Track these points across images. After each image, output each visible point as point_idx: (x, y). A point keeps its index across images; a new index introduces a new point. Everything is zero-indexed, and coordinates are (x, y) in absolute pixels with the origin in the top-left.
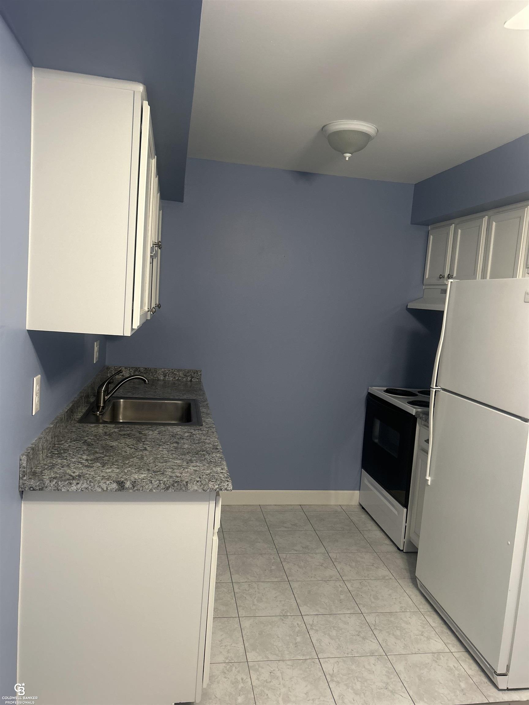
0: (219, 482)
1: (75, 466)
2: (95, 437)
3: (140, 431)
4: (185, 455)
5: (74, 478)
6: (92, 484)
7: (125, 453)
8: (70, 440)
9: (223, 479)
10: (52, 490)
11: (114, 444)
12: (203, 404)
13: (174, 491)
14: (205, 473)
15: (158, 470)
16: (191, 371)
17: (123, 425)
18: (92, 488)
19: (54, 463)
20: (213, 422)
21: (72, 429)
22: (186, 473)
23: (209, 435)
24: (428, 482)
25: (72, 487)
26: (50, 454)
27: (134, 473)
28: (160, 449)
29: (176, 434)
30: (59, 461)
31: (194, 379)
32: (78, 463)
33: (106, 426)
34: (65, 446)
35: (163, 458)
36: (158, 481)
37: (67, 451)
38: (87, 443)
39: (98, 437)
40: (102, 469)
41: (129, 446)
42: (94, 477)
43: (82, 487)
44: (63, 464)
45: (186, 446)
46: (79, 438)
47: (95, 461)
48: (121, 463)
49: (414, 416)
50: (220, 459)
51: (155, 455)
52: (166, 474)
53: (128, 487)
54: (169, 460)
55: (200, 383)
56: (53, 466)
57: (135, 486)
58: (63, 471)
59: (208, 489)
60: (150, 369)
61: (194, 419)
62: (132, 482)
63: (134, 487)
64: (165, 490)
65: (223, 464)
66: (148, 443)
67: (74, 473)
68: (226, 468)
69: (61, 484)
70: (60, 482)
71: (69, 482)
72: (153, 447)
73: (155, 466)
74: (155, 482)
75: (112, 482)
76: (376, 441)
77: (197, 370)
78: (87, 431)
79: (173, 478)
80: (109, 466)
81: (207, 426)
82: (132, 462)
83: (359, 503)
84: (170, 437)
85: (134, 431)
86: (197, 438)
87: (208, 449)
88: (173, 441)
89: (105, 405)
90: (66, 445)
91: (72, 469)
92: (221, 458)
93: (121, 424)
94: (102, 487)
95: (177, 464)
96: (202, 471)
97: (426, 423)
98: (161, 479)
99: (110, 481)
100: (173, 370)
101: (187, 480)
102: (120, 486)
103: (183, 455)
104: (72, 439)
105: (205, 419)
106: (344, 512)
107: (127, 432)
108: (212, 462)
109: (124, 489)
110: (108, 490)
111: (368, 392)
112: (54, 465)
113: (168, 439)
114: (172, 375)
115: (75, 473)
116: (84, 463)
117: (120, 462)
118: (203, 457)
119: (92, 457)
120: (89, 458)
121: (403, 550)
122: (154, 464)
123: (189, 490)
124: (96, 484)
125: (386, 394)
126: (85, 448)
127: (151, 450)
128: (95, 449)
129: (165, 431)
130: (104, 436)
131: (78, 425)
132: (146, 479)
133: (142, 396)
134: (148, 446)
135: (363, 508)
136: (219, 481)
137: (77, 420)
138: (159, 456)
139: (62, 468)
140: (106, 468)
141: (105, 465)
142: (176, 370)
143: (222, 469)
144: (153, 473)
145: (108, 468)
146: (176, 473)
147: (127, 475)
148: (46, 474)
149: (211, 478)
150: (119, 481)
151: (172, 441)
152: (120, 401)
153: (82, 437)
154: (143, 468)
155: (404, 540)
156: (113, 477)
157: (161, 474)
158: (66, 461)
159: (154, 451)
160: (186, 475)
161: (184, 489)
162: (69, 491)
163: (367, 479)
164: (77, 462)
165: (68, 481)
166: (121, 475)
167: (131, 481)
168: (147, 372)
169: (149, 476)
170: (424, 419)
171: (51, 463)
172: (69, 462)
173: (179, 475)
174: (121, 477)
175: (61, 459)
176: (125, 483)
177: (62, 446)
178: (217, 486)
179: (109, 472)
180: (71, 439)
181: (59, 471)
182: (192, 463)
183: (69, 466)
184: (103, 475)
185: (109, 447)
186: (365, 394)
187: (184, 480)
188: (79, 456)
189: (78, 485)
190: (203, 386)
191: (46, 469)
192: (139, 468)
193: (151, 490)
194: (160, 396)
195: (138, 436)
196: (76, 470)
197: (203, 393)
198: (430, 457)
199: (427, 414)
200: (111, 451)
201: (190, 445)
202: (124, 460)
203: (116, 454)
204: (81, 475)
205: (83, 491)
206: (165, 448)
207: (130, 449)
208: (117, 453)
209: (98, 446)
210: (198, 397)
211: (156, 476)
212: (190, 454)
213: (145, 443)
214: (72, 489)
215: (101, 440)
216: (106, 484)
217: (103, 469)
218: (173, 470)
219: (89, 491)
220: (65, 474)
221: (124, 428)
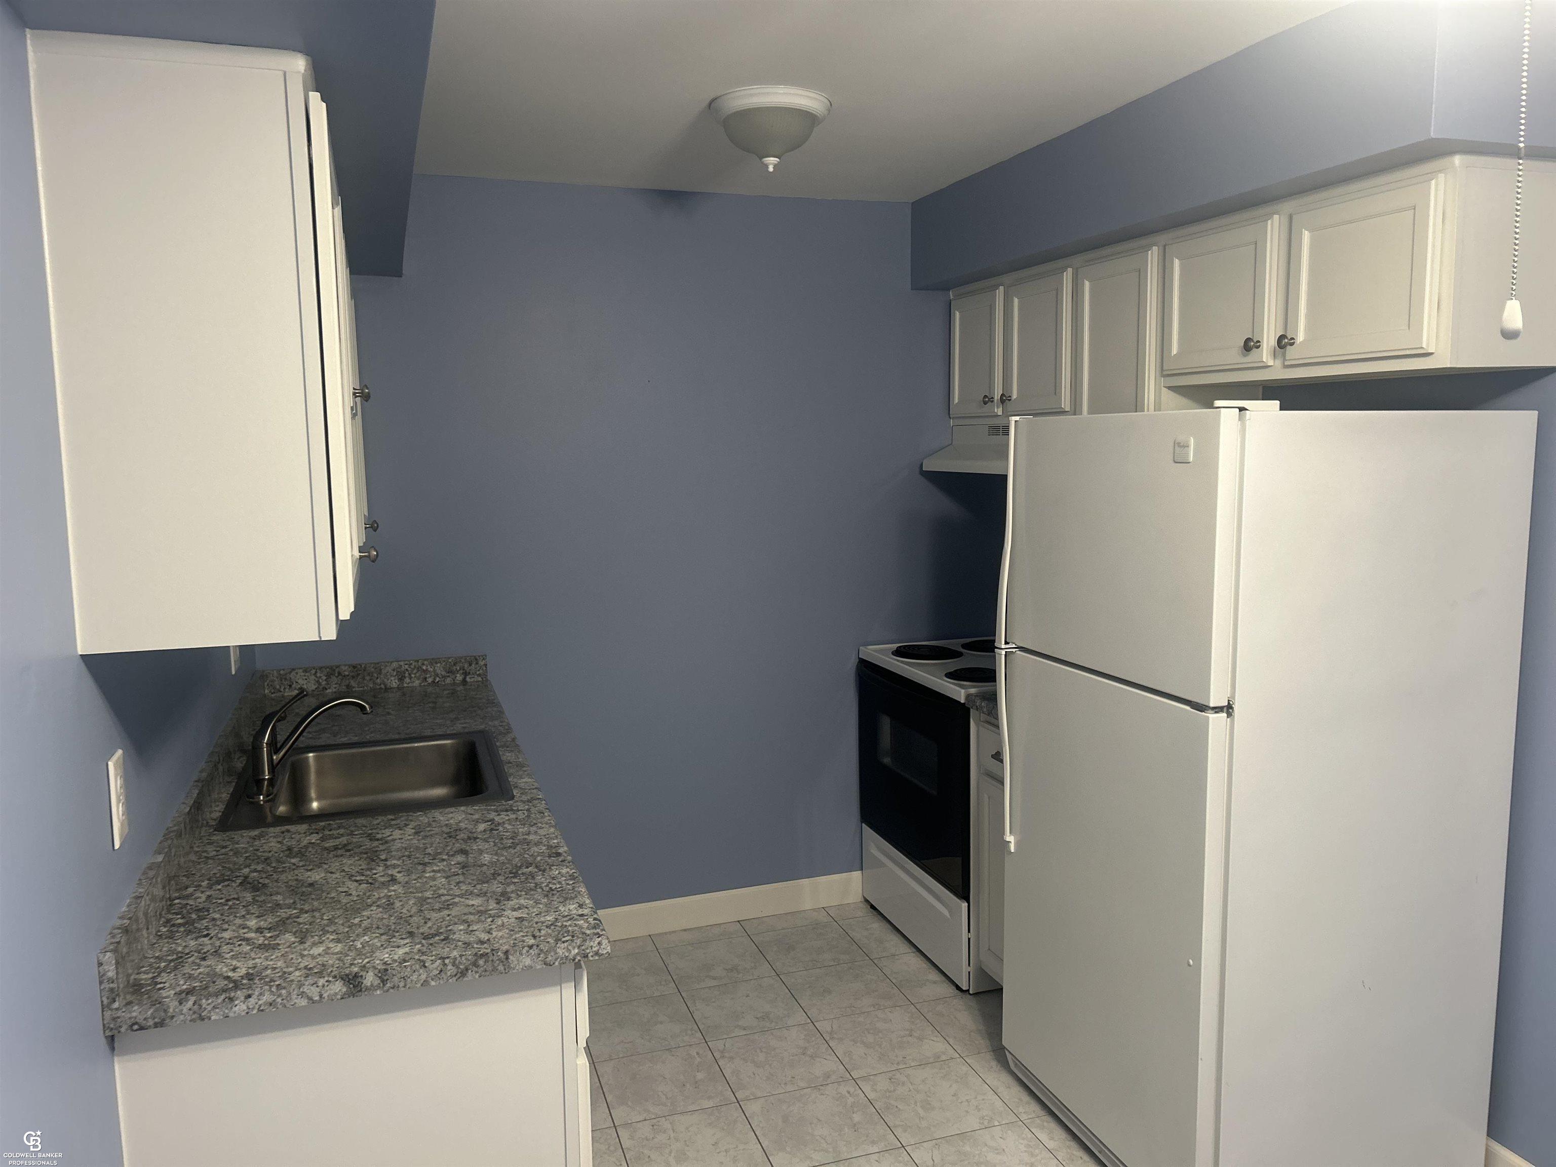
0: (578, 942)
1: (232, 951)
2: (269, 865)
3: (370, 832)
4: (487, 882)
5: (237, 985)
6: (284, 992)
7: (346, 897)
8: (206, 882)
9: (588, 932)
10: (188, 1022)
11: (316, 876)
12: (504, 740)
13: (480, 977)
14: (543, 923)
15: (432, 931)
16: (463, 661)
17: (328, 822)
18: (285, 1001)
19: (180, 952)
20: (536, 785)
21: (206, 851)
22: (500, 930)
23: (535, 821)
24: (1009, 847)
25: (236, 1006)
26: (165, 927)
27: (378, 948)
28: (427, 875)
29: (456, 830)
30: (192, 943)
31: (470, 678)
32: (240, 943)
33: (288, 831)
34: (199, 900)
35: (440, 896)
36: (440, 961)
37: (206, 913)
38: (250, 883)
39: (274, 865)
40: (301, 949)
41: (352, 876)
42: (285, 973)
43: (260, 1002)
44: (202, 949)
45: (486, 858)
46: (229, 873)
47: (281, 931)
48: (343, 925)
49: (964, 703)
50: (571, 879)
51: (419, 893)
52: (454, 940)
53: (372, 985)
54: (455, 900)
55: (486, 686)
56: (180, 959)
57: (387, 979)
58: (207, 970)
59: (556, 959)
60: (365, 667)
61: (490, 781)
62: (379, 972)
63: (384, 982)
64: (457, 977)
65: (579, 893)
66: (395, 862)
67: (234, 969)
68: (588, 901)
69: (208, 1004)
70: (204, 1001)
71: (227, 995)
72: (409, 872)
73: (426, 923)
74: (432, 964)
75: (330, 979)
76: (887, 760)
77: (475, 657)
78: (244, 850)
79: (473, 947)
80: (316, 937)
81: (525, 798)
82: (368, 918)
83: (864, 897)
84: (445, 838)
85: (356, 835)
86: (509, 833)
87: (539, 858)
88: (454, 849)
89: (274, 776)
90: (200, 897)
91: (229, 961)
92: (572, 877)
93: (322, 821)
94: (310, 995)
95: (474, 909)
96: (536, 920)
97: (993, 720)
98: (445, 955)
99: (326, 979)
100: (418, 661)
101: (505, 948)
102: (351, 986)
103: (484, 883)
104: (211, 877)
105: (515, 780)
106: (835, 923)
107: (340, 840)
108: (553, 890)
109: (361, 991)
110: (324, 998)
111: (859, 657)
112: (181, 957)
113: (441, 845)
114: (418, 675)
115: (238, 970)
116: (254, 939)
117: (341, 922)
118: (530, 881)
119: (270, 920)
120: (262, 923)
121: (968, 990)
122: (420, 916)
123: (514, 969)
124: (294, 990)
125: (898, 661)
126: (248, 896)
127: (407, 879)
128: (274, 898)
129: (430, 825)
130: (289, 859)
131: (218, 837)
132: (411, 959)
133: (356, 738)
134: (397, 870)
135: (873, 907)
136: (578, 937)
137: (214, 824)
138: (428, 894)
139: (202, 963)
140: (308, 944)
141: (305, 936)
142: (425, 662)
143: (581, 906)
144: (424, 941)
145: (314, 944)
146: (477, 933)
147: (363, 957)
148: (167, 985)
149: (559, 934)
150: (347, 975)
151: (451, 849)
152: (307, 758)
153: (236, 869)
154: (397, 932)
155: (969, 969)
156: (333, 966)
157: (443, 940)
158: (209, 942)
159: (414, 882)
160: (500, 934)
161: (501, 968)
162: (228, 1017)
163: (876, 845)
164: (235, 940)
165: (224, 993)
166: (349, 958)
167: (377, 971)
168: (358, 675)
169: (415, 950)
170: (985, 710)
171: (172, 952)
172: (218, 943)
173: (484, 936)
174: (351, 964)
175: (196, 938)
176: (362, 976)
177: (191, 902)
178: (576, 951)
179: (319, 955)
180: (209, 880)
181: (199, 971)
182: (508, 900)
183: (220, 955)
184: (307, 964)
185: (306, 887)
186: (851, 665)
187: (499, 949)
188: (238, 921)
189: (250, 999)
190: (494, 692)
191: (164, 970)
192: (390, 933)
193: (425, 983)
194: (399, 733)
195: (367, 846)
196: (238, 961)
197: (500, 712)
198: (1008, 789)
199: (992, 698)
200: (313, 897)
201: (496, 854)
202: (348, 916)
203: (326, 903)
204: (252, 974)
205: (262, 1010)
206: (439, 871)
207: (356, 884)
208: (327, 900)
209: (279, 887)
210: (490, 723)
211: (433, 949)
212: (500, 877)
213: (389, 863)
214: (235, 1013)
215: (283, 871)
216: (317, 986)
217: (302, 947)
218: (469, 926)
219: (277, 1008)
220: (213, 976)
221: (330, 830)
